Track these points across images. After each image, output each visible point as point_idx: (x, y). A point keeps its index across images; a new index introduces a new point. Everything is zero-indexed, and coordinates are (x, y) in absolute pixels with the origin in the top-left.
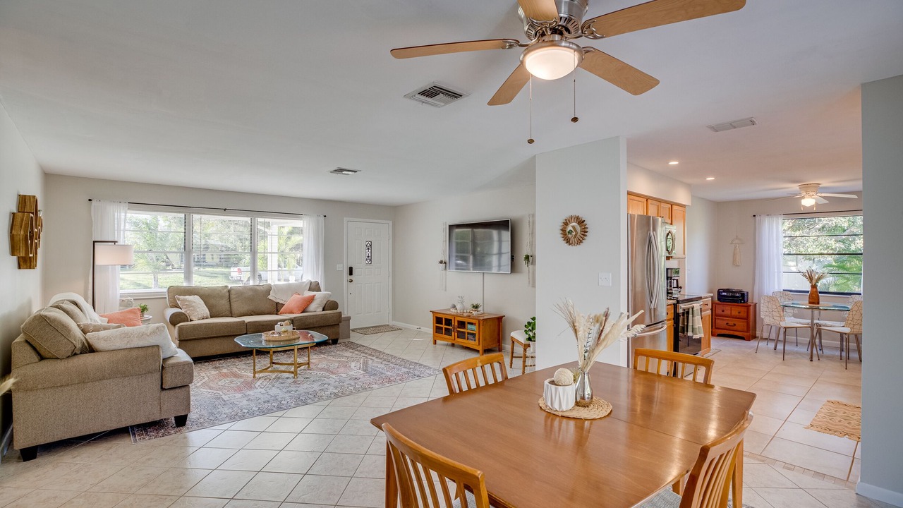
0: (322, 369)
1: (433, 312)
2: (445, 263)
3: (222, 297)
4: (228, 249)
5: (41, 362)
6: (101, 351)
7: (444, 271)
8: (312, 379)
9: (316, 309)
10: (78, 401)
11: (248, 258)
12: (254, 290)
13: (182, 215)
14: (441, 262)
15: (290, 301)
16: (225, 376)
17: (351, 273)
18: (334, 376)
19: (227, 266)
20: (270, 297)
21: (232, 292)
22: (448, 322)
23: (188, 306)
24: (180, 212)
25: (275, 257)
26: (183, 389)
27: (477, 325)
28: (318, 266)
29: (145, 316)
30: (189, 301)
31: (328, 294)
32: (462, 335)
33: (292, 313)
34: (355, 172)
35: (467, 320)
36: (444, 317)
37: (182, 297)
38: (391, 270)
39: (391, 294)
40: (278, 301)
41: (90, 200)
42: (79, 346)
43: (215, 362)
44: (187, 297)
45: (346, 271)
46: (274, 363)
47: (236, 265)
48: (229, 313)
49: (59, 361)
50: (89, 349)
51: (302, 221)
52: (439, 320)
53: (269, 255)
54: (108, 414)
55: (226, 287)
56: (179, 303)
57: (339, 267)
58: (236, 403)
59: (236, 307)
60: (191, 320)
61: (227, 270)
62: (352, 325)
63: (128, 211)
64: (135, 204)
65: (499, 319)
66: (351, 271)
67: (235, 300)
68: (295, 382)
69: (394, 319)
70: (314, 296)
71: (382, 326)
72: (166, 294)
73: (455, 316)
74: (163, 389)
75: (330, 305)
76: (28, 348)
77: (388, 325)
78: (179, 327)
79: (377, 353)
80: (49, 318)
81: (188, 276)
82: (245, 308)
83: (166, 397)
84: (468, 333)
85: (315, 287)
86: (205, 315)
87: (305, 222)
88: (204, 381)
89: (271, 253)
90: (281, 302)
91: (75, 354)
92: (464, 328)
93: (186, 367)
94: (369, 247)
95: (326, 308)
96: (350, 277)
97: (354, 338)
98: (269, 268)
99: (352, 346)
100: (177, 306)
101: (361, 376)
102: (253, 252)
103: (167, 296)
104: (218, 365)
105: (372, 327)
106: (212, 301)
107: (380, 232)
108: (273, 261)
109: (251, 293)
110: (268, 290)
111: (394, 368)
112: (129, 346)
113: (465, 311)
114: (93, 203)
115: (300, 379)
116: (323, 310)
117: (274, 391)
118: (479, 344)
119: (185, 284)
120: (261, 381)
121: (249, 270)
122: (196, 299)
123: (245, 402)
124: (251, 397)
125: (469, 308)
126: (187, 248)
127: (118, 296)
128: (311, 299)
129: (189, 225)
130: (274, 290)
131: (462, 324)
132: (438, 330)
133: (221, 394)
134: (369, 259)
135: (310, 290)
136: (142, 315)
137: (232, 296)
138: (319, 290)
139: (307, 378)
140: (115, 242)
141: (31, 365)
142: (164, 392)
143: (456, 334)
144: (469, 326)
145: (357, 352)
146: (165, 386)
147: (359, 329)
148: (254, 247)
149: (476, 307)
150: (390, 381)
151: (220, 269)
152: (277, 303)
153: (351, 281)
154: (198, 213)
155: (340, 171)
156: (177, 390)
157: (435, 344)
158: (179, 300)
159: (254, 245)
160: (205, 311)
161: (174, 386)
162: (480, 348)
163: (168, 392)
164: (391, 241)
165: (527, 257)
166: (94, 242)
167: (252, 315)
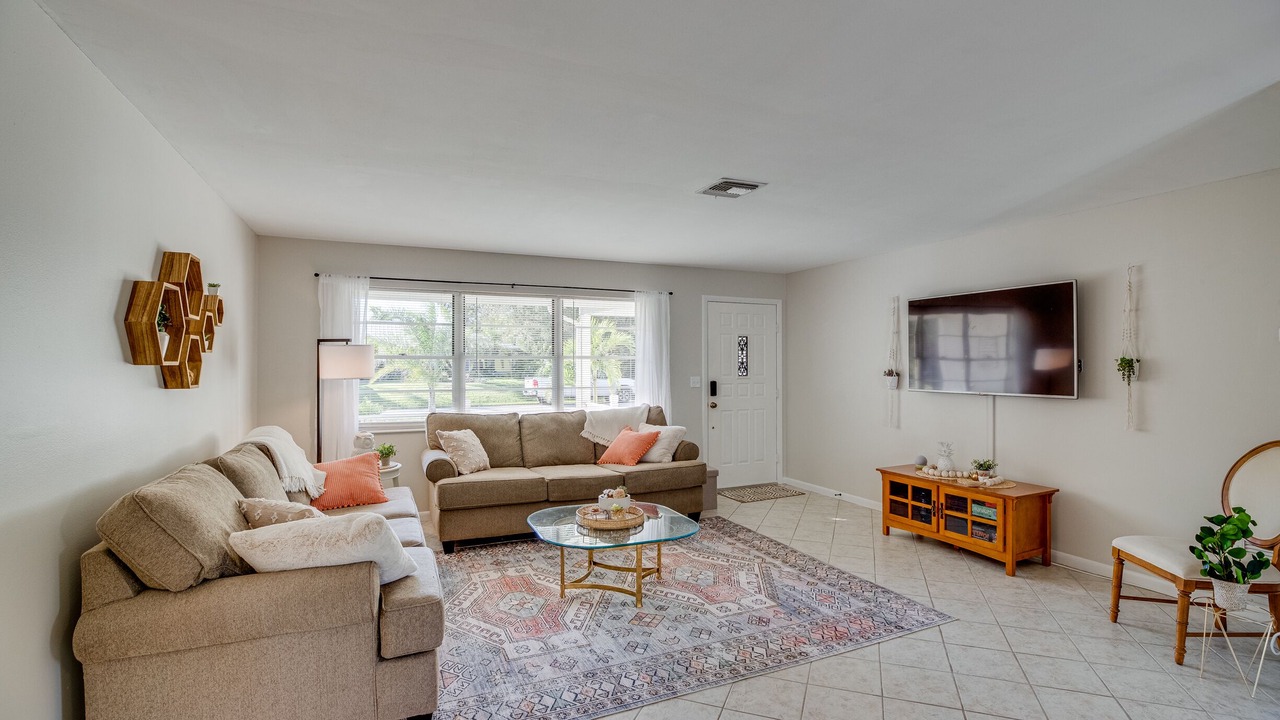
0: (684, 585)
1: (883, 472)
2: (898, 375)
3: (508, 432)
4: (520, 352)
5: (139, 598)
6: (260, 573)
7: (896, 392)
8: (672, 612)
9: (661, 458)
10: (211, 685)
11: (548, 364)
12: (557, 419)
13: (449, 297)
14: (890, 373)
15: (618, 442)
16: (510, 585)
17: (714, 392)
18: (712, 608)
19: (520, 377)
20: (584, 434)
21: (525, 424)
22: (921, 494)
23: (456, 449)
24: (445, 292)
25: (588, 363)
26: (422, 659)
27: (1000, 508)
28: (660, 378)
29: (392, 464)
30: (456, 440)
31: (681, 431)
32: (959, 526)
33: (620, 462)
34: (753, 187)
35: (970, 496)
36: (910, 483)
37: (446, 433)
38: (780, 387)
39: (780, 430)
40: (596, 440)
41: (317, 275)
42: (210, 562)
43: (496, 550)
44: (455, 433)
45: (706, 389)
46: (595, 564)
47: (531, 375)
48: (517, 460)
49: (170, 597)
50: (237, 567)
51: (634, 303)
52: (897, 488)
53: (578, 361)
54: (272, 714)
55: (515, 414)
56: (442, 442)
57: (694, 381)
58: (531, 670)
59: (532, 449)
60: (460, 474)
61: (520, 382)
62: (721, 484)
63: (371, 293)
64: (379, 280)
65: (1044, 501)
66: (714, 388)
67: (528, 437)
68: (639, 618)
69: (786, 472)
70: (658, 434)
71: (767, 485)
72: (425, 424)
73: (938, 485)
74: (381, 659)
75: (686, 451)
76: (111, 567)
77: (776, 484)
78: (440, 487)
79: (778, 550)
80: (150, 503)
81: (458, 393)
82: (545, 452)
83: (387, 677)
84: (974, 523)
85: (656, 417)
86: (482, 465)
87: (638, 304)
88: (475, 596)
89: (582, 357)
90: (601, 442)
91: (206, 581)
92: (964, 510)
93: (427, 612)
94: (744, 345)
95: (677, 455)
96: (713, 399)
97: (726, 508)
98: (578, 384)
99: (726, 528)
100: (439, 447)
101: (770, 614)
102: (556, 355)
103: (426, 429)
104: (501, 557)
105: (750, 487)
106: (494, 440)
107: (761, 320)
108: (584, 371)
109: (554, 426)
110: (581, 422)
111: (831, 595)
112: (311, 564)
113: (959, 474)
114: (321, 279)
115: (648, 609)
116: (674, 459)
117: (603, 643)
118: (1005, 550)
119: (453, 411)
120: (575, 606)
121: (551, 385)
122: (468, 436)
123: (547, 672)
124: (557, 655)
125: (968, 468)
126: (458, 352)
127: (356, 427)
128: (653, 440)
129: (459, 312)
130: (590, 420)
131: (958, 503)
132: (895, 509)
133: (503, 637)
134: (744, 367)
135: (649, 421)
136: (385, 463)
137: (525, 431)
138: (663, 423)
139: (662, 608)
140: (347, 341)
141: (116, 606)
142: (384, 664)
143: (942, 521)
144: (976, 509)
145: (739, 544)
146: (386, 654)
147: (727, 489)
148: (558, 349)
149: (985, 467)
150: (839, 637)
151: (511, 381)
152: (595, 445)
153: (714, 406)
154: (473, 293)
155: (724, 187)
156: (410, 662)
157: (888, 534)
158: (441, 437)
159: (558, 346)
160: (481, 456)
161: (402, 654)
162: (1008, 559)
163: (391, 664)
164: (780, 335)
165: (1127, 365)
166: (319, 341)
167: (556, 465)
